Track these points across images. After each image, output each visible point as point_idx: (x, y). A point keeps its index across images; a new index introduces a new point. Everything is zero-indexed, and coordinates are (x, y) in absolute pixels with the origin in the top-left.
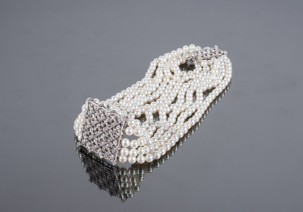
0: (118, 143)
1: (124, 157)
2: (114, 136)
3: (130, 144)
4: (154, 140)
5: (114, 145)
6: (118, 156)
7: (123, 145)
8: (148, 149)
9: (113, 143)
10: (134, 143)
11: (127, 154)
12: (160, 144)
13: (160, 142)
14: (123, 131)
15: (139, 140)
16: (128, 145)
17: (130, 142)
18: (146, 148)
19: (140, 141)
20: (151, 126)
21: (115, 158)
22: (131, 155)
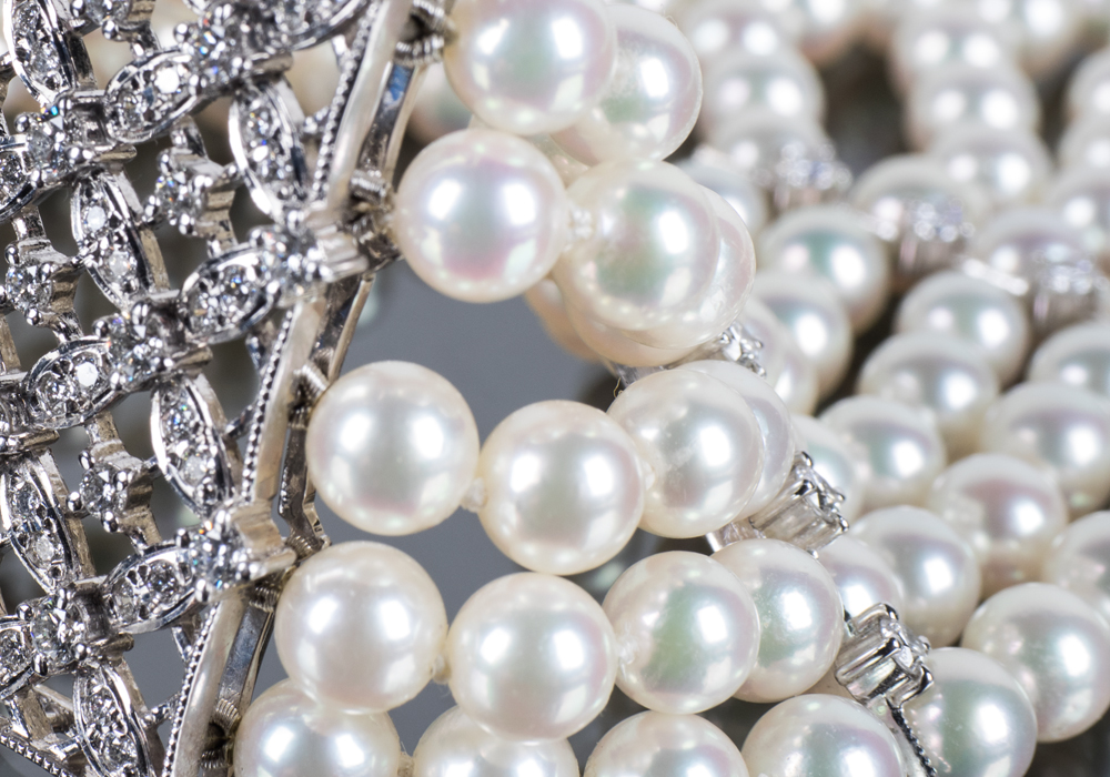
0: (233, 442)
1: (334, 723)
2: (169, 312)
3: (482, 471)
4: (881, 464)
5: (152, 476)
6: (227, 709)
7: (335, 481)
8: (797, 611)
9: (138, 444)
10: (564, 455)
11: (402, 679)
12: (997, 525)
13: (994, 503)
14: (357, 210)
15: (640, 414)
16: (434, 501)
17: (485, 430)
18: (775, 580)
19: (676, 438)
20: (792, 223)
21: (156, 730)
22: (476, 688)
